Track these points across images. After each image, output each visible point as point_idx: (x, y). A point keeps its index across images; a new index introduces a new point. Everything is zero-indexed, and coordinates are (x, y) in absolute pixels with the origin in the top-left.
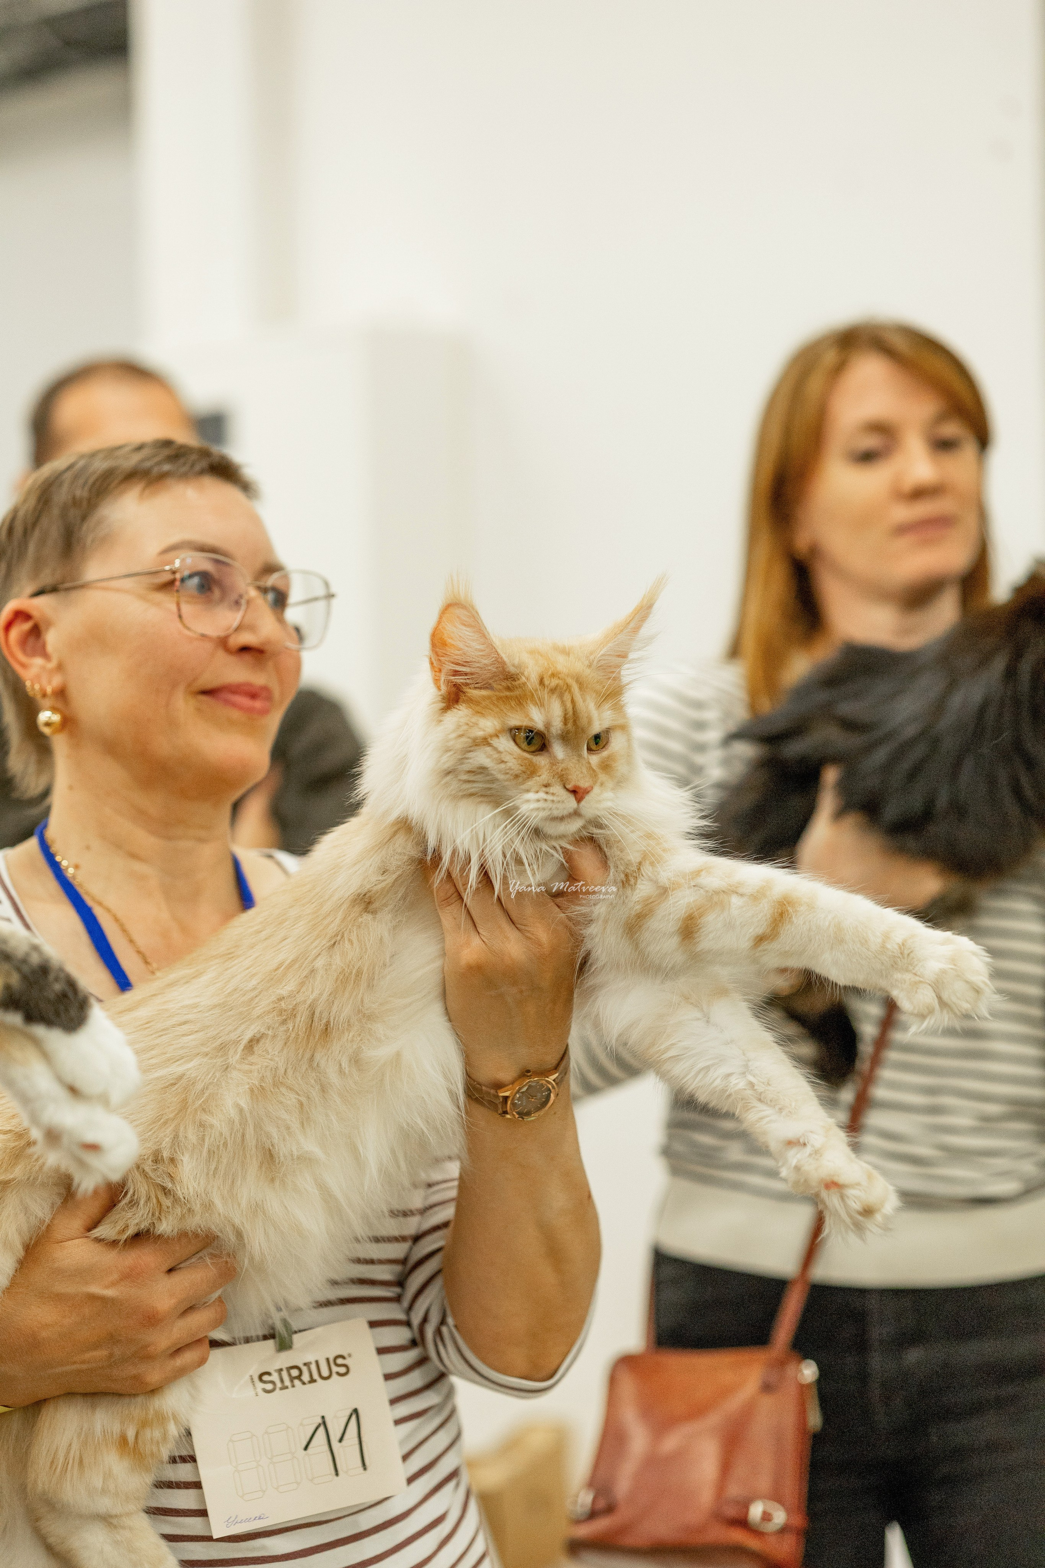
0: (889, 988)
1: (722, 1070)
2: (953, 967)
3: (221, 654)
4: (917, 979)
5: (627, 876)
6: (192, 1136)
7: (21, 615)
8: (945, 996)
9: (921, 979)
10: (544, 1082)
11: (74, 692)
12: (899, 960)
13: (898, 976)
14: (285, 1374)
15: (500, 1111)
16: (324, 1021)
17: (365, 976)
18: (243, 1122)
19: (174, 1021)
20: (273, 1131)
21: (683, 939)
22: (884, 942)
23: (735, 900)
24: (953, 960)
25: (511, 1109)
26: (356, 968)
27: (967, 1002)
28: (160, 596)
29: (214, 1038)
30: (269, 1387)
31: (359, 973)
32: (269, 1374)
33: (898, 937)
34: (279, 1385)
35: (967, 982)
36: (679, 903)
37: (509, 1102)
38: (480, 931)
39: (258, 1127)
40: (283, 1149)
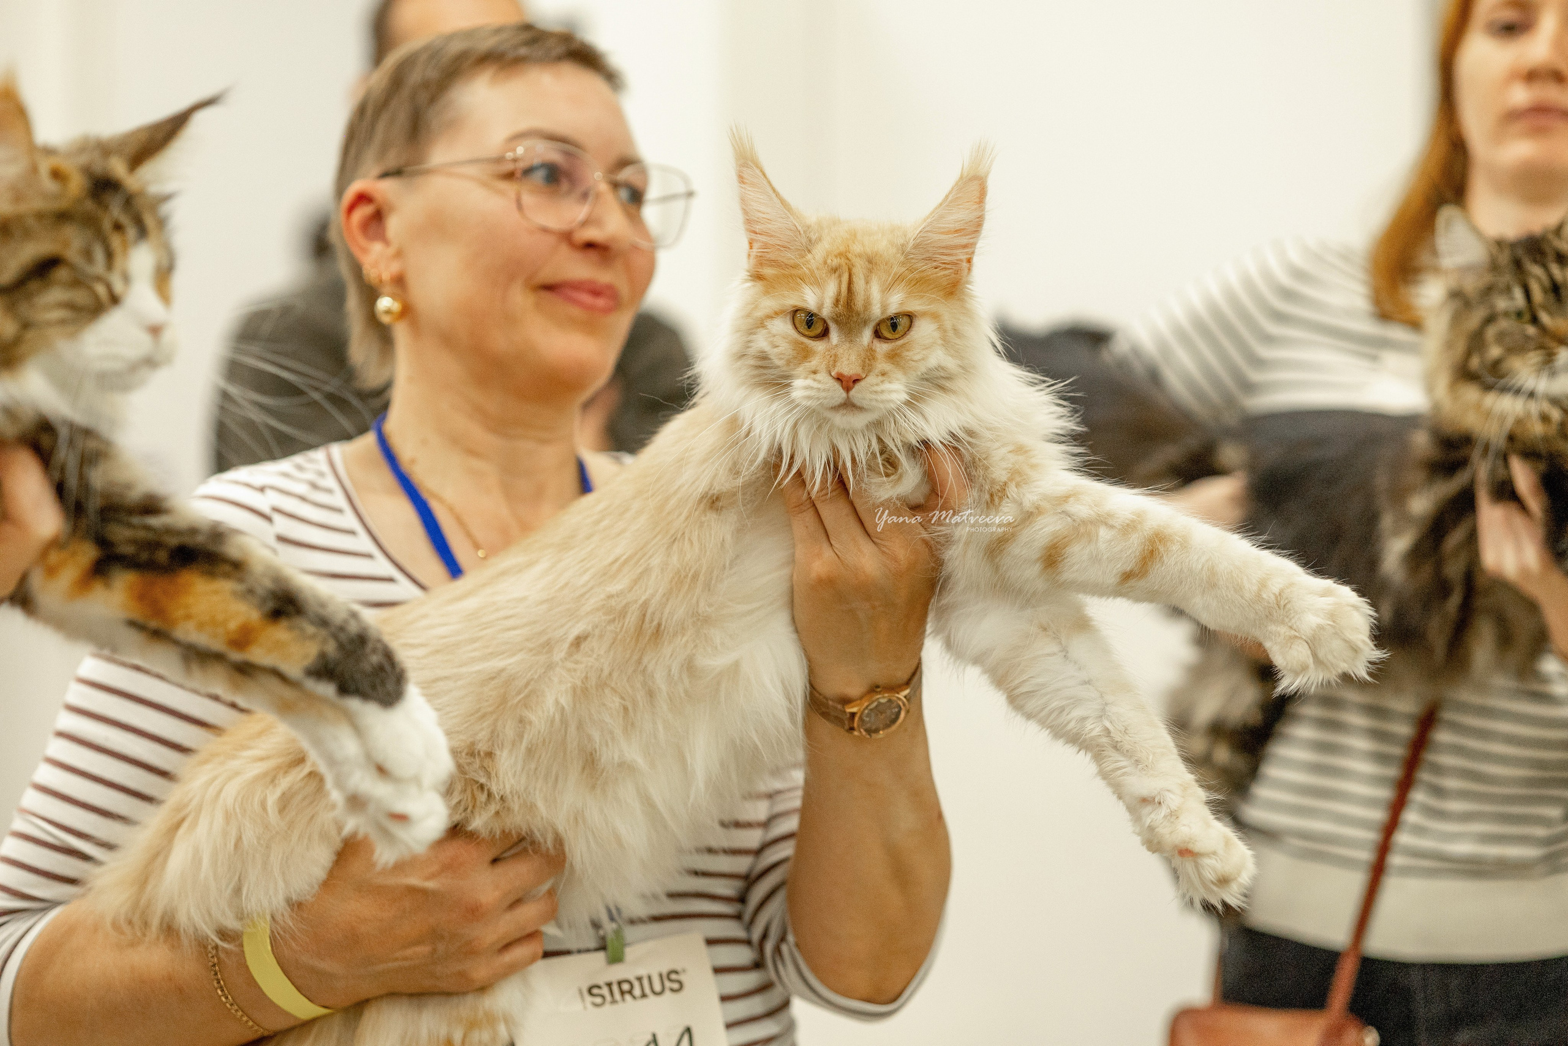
0: (1261, 639)
1: (1077, 713)
2: (1332, 623)
3: (564, 250)
4: (1293, 633)
5: (992, 495)
6: (509, 731)
7: (362, 198)
8: (1321, 655)
9: (1297, 634)
10: (894, 698)
11: (413, 281)
12: (1274, 611)
13: (1272, 628)
14: (615, 988)
15: (847, 727)
16: (655, 623)
17: (702, 578)
18: (564, 722)
19: (502, 614)
20: (596, 736)
21: (1046, 567)
22: (1260, 590)
23: (1104, 533)
24: (1332, 616)
25: (858, 726)
26: (692, 571)
27: (1344, 661)
28: (504, 185)
29: (541, 633)
30: (598, 1000)
31: (695, 577)
32: (599, 987)
33: (1275, 586)
34: (608, 998)
35: (1345, 641)
36: (1044, 530)
37: (856, 719)
38: (833, 542)
39: (580, 726)
40: (608, 756)
